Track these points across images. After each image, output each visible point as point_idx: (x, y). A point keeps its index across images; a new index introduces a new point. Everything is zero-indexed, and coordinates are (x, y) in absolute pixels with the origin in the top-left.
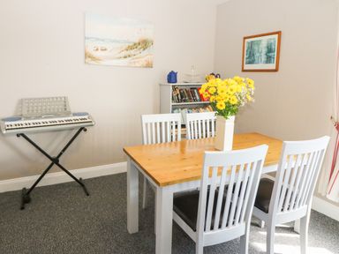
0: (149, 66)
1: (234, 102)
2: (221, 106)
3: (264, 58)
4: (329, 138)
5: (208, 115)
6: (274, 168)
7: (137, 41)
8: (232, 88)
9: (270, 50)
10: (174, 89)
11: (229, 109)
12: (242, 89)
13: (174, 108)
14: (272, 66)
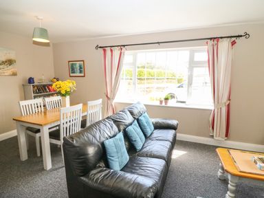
0: (14, 74)
1: (68, 90)
2: (63, 92)
3: (78, 71)
4: (101, 100)
5: (56, 98)
6: (85, 114)
7: (4, 60)
8: (67, 85)
9: (81, 68)
10: (34, 86)
11: (67, 93)
12: (71, 85)
13: (35, 97)
14: (82, 75)
